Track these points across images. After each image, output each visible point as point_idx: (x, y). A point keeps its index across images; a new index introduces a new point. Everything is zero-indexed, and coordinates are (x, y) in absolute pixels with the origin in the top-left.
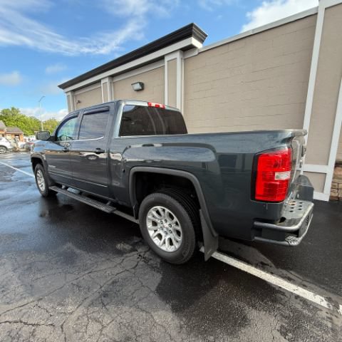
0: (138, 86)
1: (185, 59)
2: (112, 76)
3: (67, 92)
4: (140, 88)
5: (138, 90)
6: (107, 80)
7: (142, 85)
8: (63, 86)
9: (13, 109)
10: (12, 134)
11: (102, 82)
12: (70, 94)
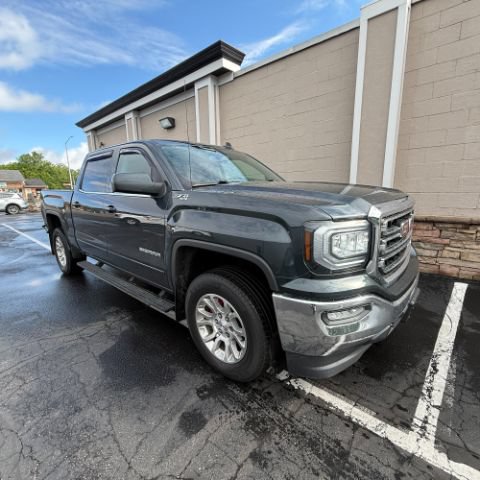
0: (167, 123)
1: (219, 86)
2: (138, 110)
3: (87, 132)
4: (170, 125)
5: (169, 128)
6: (131, 115)
7: (172, 121)
8: (82, 124)
9: (35, 154)
10: (32, 188)
11: (127, 118)
12: (90, 134)
